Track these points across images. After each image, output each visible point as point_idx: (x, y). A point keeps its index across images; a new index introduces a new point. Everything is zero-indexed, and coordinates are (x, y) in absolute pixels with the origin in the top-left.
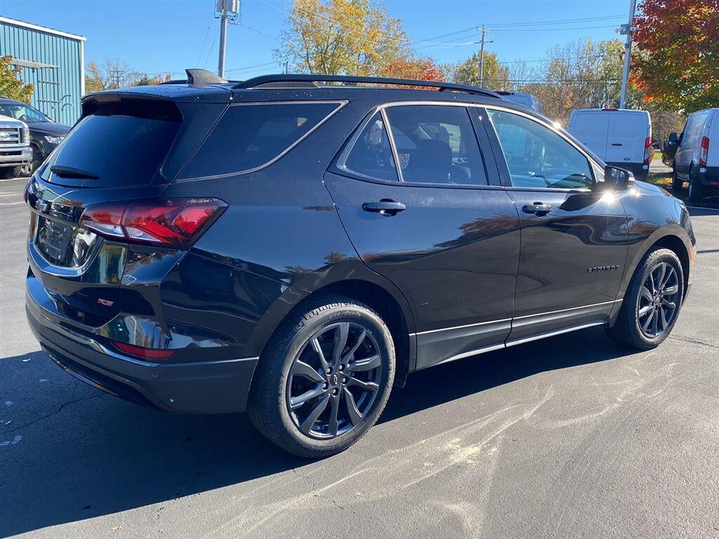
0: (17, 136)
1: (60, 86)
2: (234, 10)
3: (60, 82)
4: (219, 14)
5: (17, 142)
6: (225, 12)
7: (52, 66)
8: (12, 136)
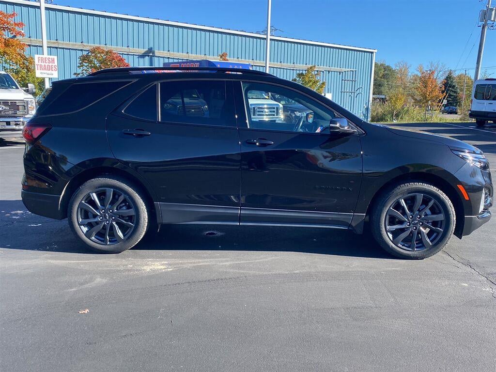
0: (274, 112)
1: (356, 82)
2: (492, 19)
3: (356, 79)
4: (481, 24)
5: (274, 115)
6: (486, 21)
7: (352, 70)
8: (270, 111)
